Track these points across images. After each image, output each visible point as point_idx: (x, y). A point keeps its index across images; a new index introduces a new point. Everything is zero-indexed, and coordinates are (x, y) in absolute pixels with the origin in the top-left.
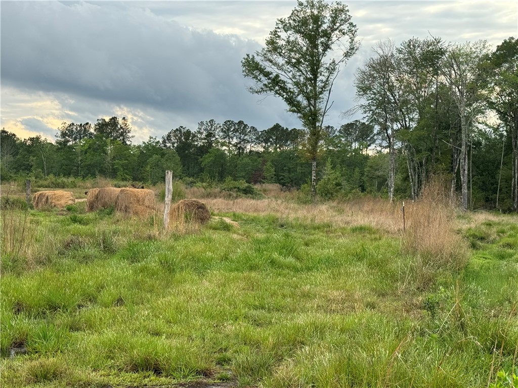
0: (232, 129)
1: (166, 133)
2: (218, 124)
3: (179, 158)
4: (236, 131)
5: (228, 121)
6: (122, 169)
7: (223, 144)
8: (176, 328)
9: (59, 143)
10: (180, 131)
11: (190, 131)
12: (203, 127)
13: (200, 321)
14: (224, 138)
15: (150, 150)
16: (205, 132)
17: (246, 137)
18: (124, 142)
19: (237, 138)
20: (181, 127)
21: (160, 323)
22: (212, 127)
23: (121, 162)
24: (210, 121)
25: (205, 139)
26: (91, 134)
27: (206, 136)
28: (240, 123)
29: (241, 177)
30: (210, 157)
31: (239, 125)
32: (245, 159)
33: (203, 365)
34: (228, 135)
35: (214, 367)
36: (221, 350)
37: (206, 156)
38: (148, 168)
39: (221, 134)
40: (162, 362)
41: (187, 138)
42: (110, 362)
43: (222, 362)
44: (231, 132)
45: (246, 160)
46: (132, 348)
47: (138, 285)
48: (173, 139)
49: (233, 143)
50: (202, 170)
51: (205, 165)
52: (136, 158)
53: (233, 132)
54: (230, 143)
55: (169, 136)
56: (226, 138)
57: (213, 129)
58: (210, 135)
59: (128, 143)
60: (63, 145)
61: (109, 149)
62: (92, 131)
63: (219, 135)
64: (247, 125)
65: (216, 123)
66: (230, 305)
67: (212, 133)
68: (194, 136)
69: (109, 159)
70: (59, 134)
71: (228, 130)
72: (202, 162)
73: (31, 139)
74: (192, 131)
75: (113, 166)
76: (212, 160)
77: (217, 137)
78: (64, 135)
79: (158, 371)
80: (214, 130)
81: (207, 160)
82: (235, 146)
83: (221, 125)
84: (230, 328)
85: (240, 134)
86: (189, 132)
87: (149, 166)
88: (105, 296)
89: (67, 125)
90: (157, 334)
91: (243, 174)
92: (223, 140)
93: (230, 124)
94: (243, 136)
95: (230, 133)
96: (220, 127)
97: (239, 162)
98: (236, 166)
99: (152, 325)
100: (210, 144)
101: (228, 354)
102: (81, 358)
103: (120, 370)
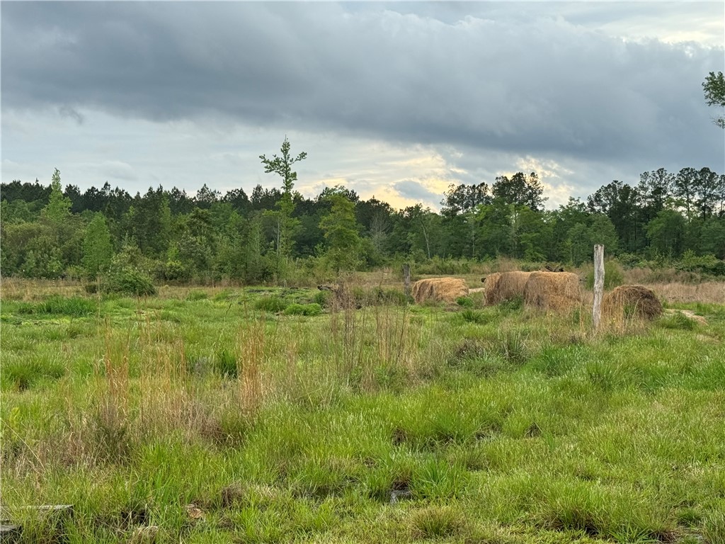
0: (692, 181)
1: (592, 192)
2: (671, 175)
3: (614, 226)
4: (697, 183)
5: (687, 169)
6: (531, 245)
7: (678, 204)
8: (615, 470)
9: (445, 212)
10: (614, 188)
11: (629, 187)
12: (648, 180)
13: (651, 460)
14: (680, 195)
15: (572, 216)
16: (650, 187)
17: (714, 191)
18: (534, 207)
19: (699, 194)
20: (616, 182)
21: (592, 463)
22: (661, 180)
23: (530, 236)
24: (658, 171)
25: (651, 197)
26: (488, 198)
27: (652, 192)
28: (705, 171)
29: (708, 250)
30: (660, 223)
31: (702, 175)
32: (714, 223)
33: (658, 524)
34: (687, 190)
35: (674, 528)
36: (684, 504)
37: (654, 221)
38: (569, 243)
39: (676, 189)
40: (598, 518)
41: (624, 198)
42: (524, 515)
43: (686, 521)
44: (691, 184)
45: (715, 225)
46: (554, 496)
47: (558, 407)
48: (604, 200)
49: (694, 200)
50: (647, 242)
51: (653, 235)
52: (551, 229)
53: (694, 186)
54: (689, 201)
55: (598, 195)
56: (682, 194)
57: (663, 182)
58: (658, 191)
59: (539, 208)
60: (450, 215)
61: (514, 217)
62: (489, 194)
63: (672, 190)
64: (715, 173)
65: (668, 173)
66: (696, 438)
67: (661, 188)
68: (635, 193)
69: (513, 231)
70: (446, 200)
71: (687, 182)
72: (647, 230)
73: (410, 210)
74: (632, 187)
75: (519, 241)
76: (662, 226)
77: (669, 193)
78: (451, 201)
79: (591, 530)
80: (665, 183)
81: (654, 227)
82: (698, 204)
83: (675, 176)
84: (697, 471)
85: (705, 187)
86: (627, 188)
87: (569, 240)
88: (513, 422)
89: (455, 188)
90: (589, 477)
91: (711, 245)
92: (679, 198)
93: (689, 173)
94: (709, 189)
95: (689, 187)
96: (674, 178)
97: (704, 228)
98: (700, 235)
99: (581, 464)
100: (659, 204)
101: (696, 510)
102: (483, 507)
103: (538, 526)
